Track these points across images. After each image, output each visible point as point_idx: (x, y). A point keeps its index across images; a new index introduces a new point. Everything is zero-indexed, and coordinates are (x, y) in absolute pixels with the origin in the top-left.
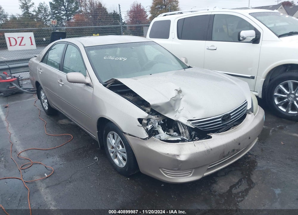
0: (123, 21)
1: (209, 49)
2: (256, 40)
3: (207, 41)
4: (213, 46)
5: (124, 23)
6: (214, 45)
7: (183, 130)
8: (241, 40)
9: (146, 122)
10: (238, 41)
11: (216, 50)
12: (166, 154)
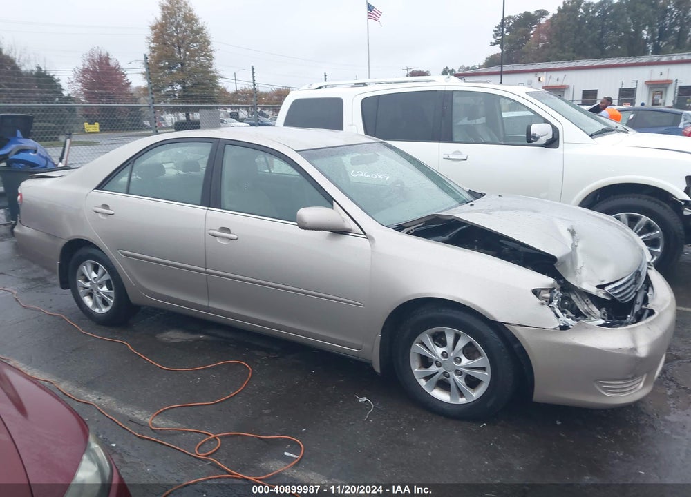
0: (65, 94)
1: (451, 159)
2: (553, 143)
3: (441, 144)
4: (458, 152)
5: (69, 99)
6: (461, 151)
7: (586, 308)
8: (531, 142)
9: (548, 295)
10: (526, 143)
11: (466, 160)
12: (616, 350)
